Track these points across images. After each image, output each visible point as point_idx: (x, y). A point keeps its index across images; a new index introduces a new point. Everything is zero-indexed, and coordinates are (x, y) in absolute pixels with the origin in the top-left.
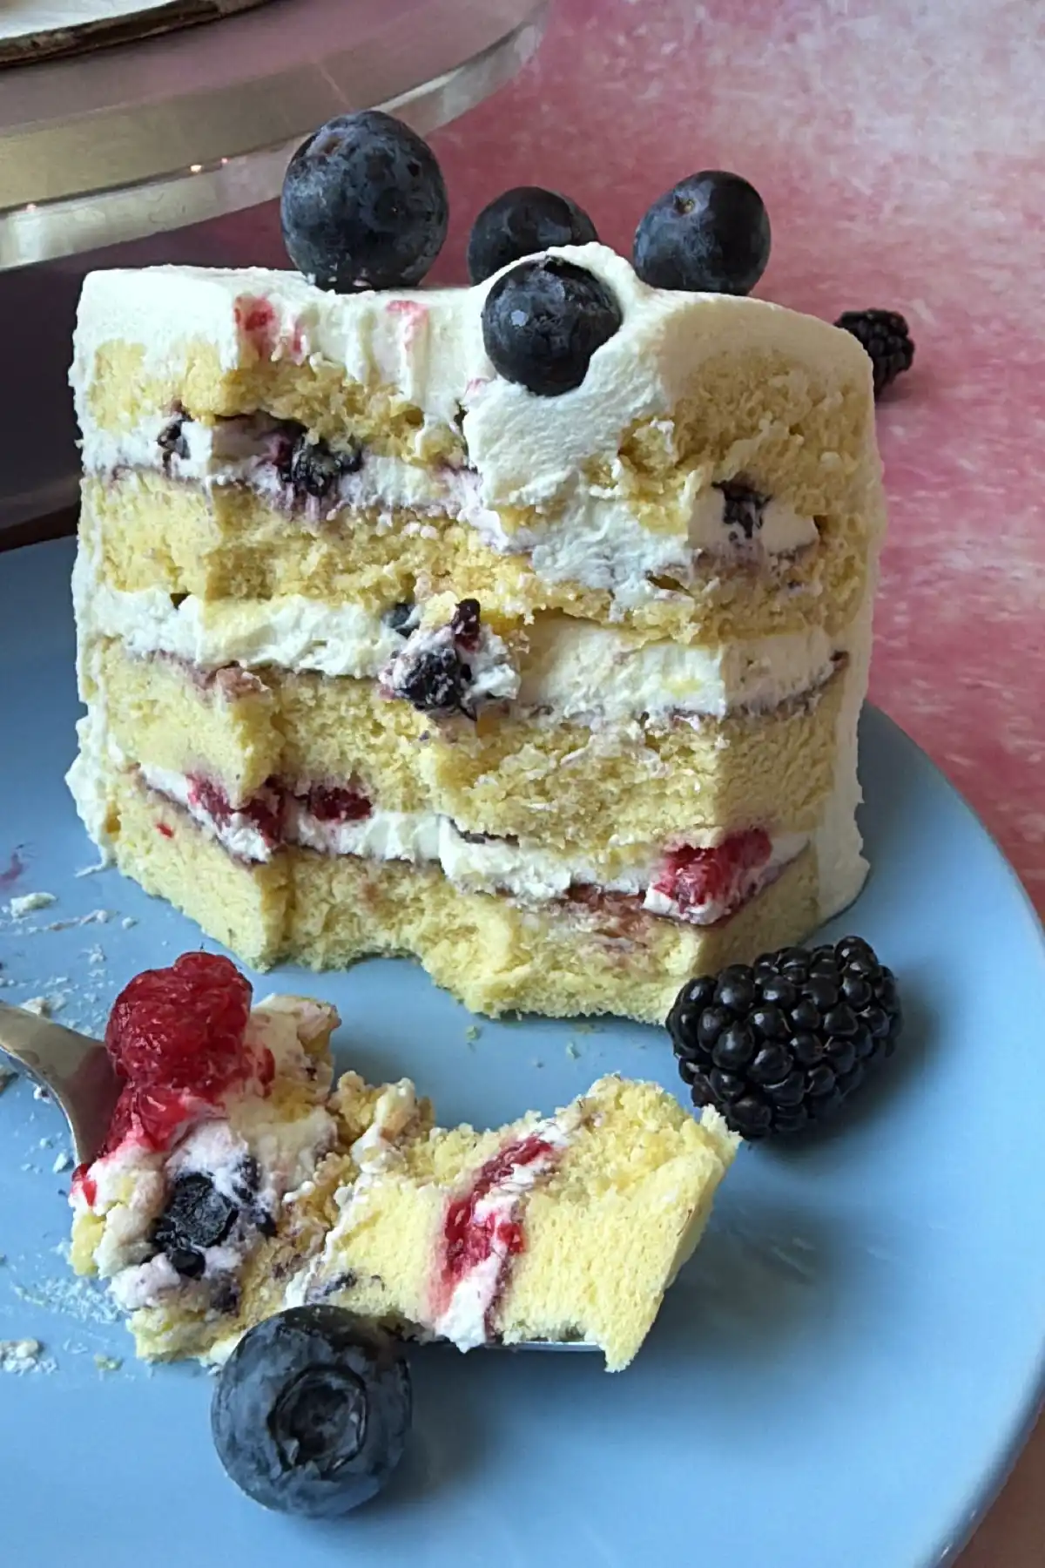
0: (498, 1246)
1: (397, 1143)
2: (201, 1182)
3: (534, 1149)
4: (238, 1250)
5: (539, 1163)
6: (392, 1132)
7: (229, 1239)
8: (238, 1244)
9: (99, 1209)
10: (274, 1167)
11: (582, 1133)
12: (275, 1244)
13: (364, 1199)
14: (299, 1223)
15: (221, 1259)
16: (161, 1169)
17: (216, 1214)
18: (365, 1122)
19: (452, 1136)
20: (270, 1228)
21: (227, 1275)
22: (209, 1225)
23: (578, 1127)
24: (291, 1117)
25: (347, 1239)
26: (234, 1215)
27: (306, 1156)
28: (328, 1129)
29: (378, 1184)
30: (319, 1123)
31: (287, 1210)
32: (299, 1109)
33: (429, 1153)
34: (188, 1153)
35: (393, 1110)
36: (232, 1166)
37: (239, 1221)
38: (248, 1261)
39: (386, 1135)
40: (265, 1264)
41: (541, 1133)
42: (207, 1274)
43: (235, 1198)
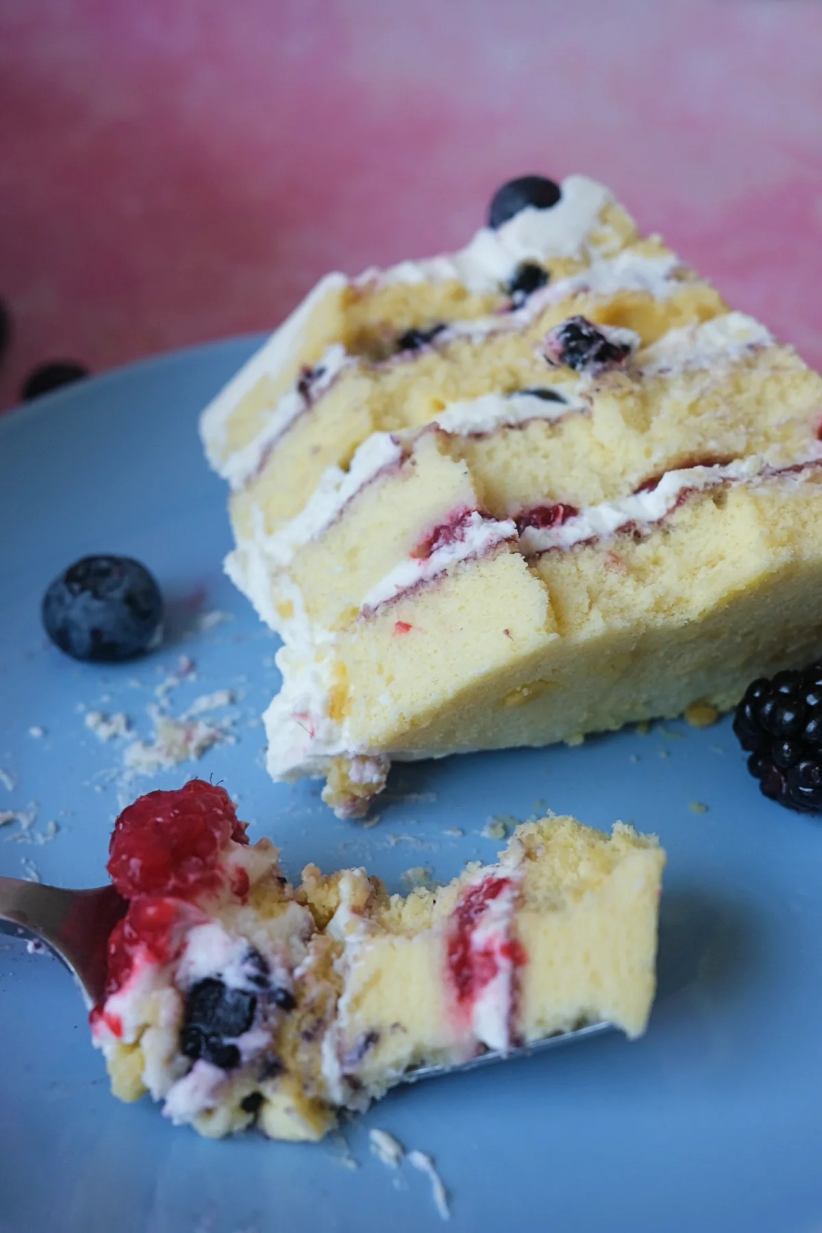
0: (503, 963)
1: (366, 914)
2: (211, 986)
3: (495, 888)
4: (265, 1029)
5: (506, 894)
6: (359, 907)
7: (255, 1024)
8: (265, 1025)
9: (129, 1038)
10: (275, 952)
11: (528, 864)
12: (297, 1014)
13: (361, 964)
14: (313, 991)
15: (251, 1042)
16: (173, 983)
17: (237, 1008)
18: (333, 904)
19: (411, 899)
20: (289, 1003)
21: (262, 1053)
22: (233, 1018)
23: (524, 860)
24: (271, 914)
25: (357, 1001)
26: (253, 1002)
27: (296, 940)
28: (306, 918)
29: (369, 948)
30: (295, 914)
31: (302, 982)
32: (276, 907)
33: (396, 916)
34: (191, 963)
35: (355, 888)
36: (237, 961)
37: (259, 1006)
38: (277, 1035)
39: (356, 910)
40: (291, 1033)
41: (493, 874)
42: (245, 1058)
43: (252, 987)
